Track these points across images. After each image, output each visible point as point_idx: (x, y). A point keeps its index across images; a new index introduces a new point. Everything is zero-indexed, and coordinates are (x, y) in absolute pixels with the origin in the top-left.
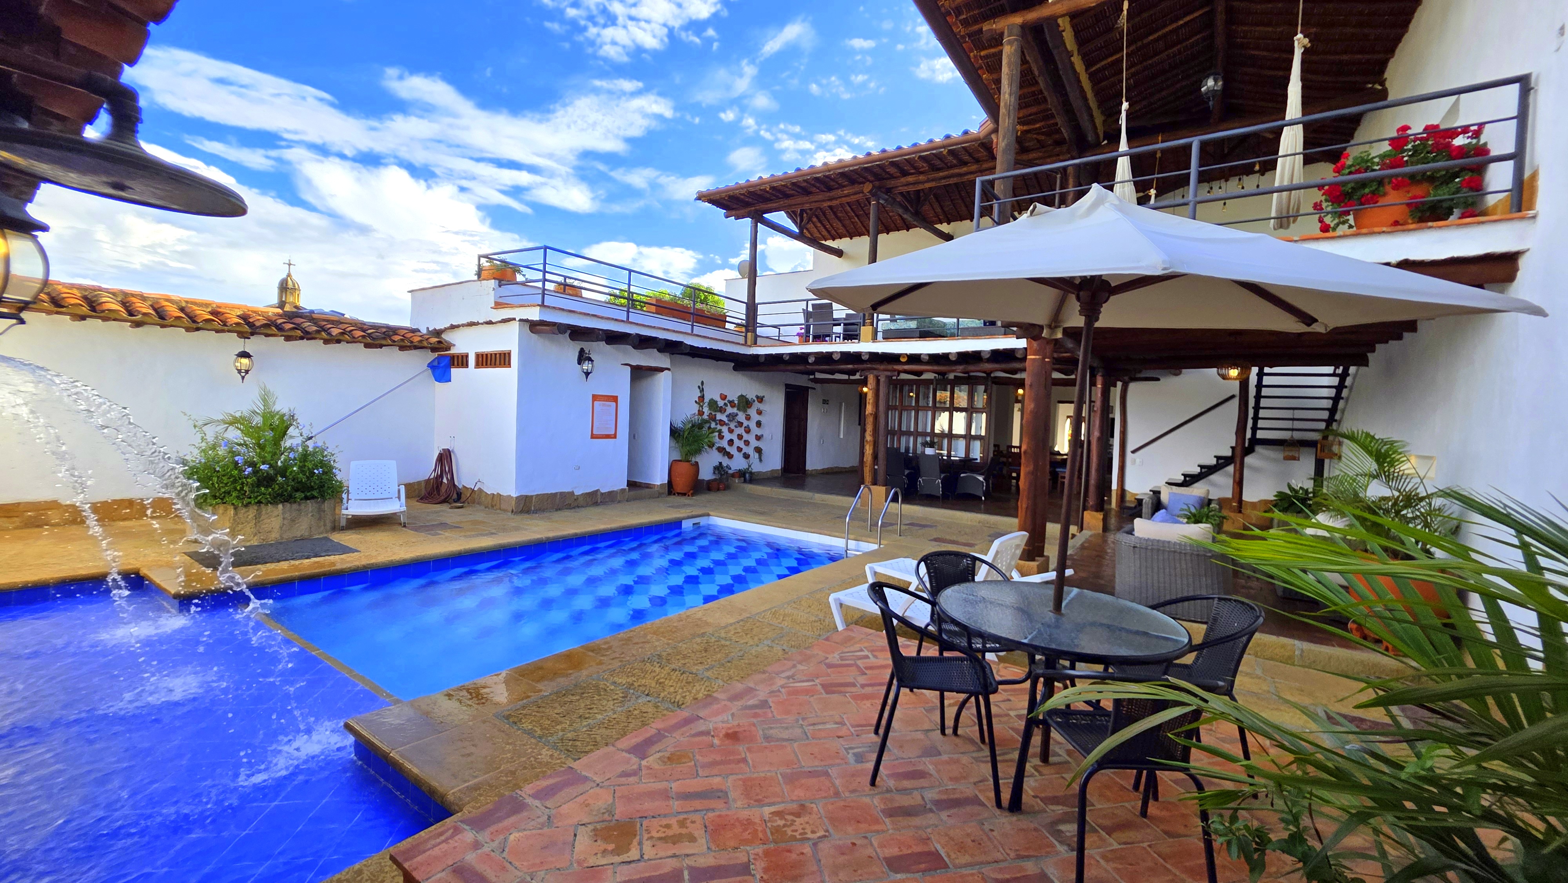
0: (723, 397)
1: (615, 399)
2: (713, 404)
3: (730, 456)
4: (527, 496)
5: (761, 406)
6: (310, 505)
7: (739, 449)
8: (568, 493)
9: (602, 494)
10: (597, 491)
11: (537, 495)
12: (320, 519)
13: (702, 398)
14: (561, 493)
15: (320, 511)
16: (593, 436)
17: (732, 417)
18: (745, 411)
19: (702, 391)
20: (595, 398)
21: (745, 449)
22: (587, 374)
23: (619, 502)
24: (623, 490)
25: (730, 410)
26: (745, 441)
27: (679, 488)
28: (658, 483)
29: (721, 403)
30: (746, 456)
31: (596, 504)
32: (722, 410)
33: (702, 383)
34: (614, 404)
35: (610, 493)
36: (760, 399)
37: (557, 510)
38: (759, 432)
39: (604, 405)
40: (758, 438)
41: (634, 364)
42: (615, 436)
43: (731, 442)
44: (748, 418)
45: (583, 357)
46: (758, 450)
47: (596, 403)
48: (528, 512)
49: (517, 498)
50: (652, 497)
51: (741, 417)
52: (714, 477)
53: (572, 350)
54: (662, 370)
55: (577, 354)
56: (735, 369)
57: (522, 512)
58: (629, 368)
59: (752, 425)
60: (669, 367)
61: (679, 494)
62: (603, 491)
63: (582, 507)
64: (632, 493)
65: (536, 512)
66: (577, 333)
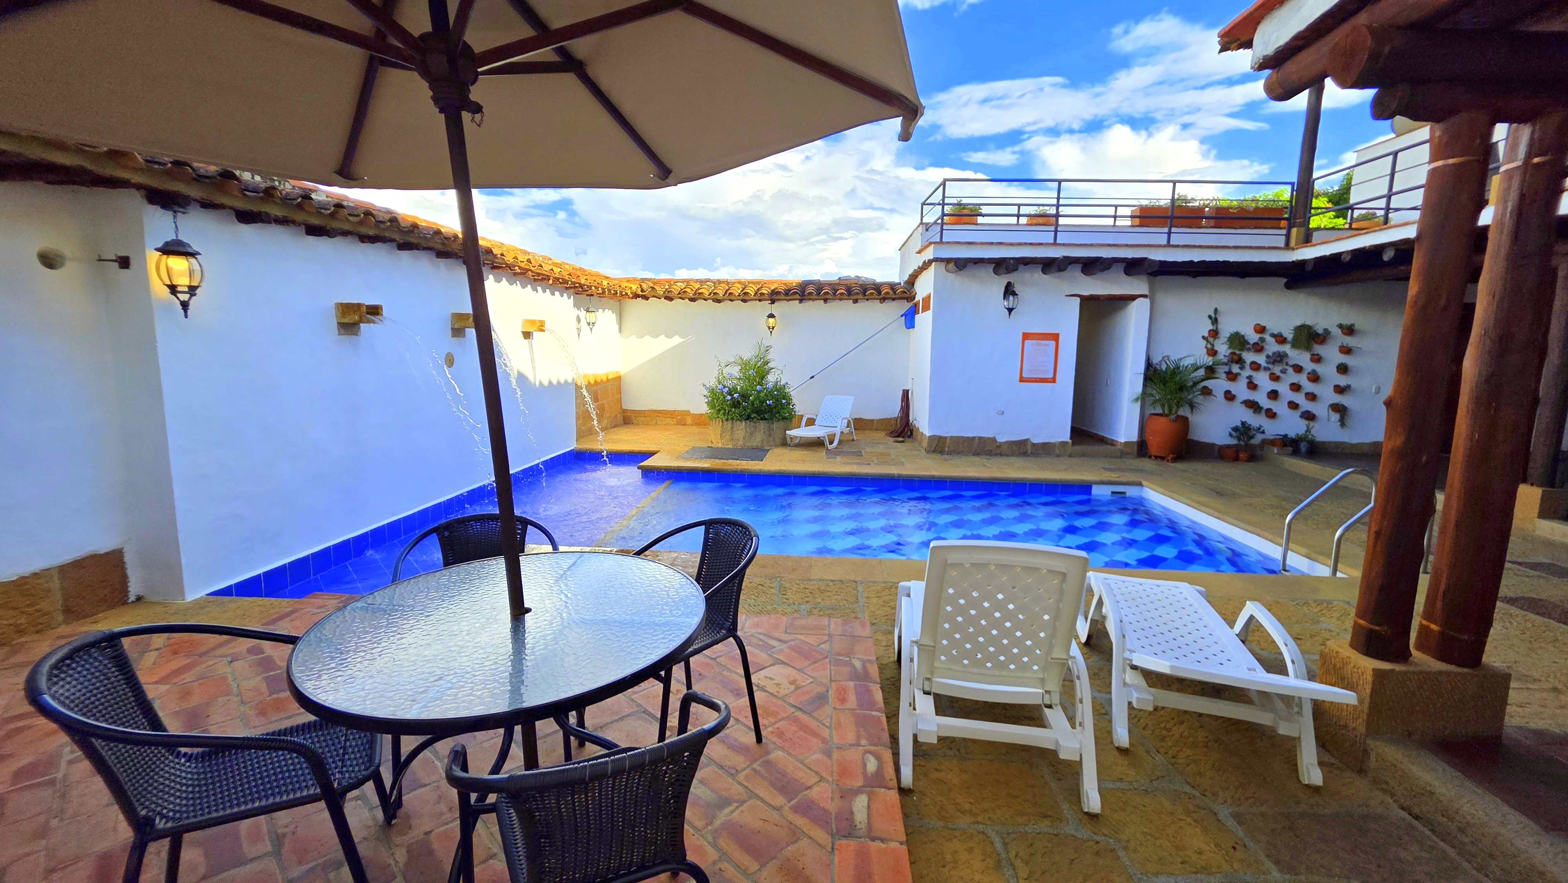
0: (1260, 329)
1: (1055, 337)
2: (1238, 340)
3: (1271, 414)
4: (940, 437)
5: (1349, 341)
6: (762, 425)
7: (1293, 406)
8: (989, 438)
9: (1034, 445)
10: (1027, 440)
11: (952, 437)
12: (770, 435)
13: (1214, 333)
14: (980, 438)
15: (769, 429)
16: (1022, 380)
17: (1279, 358)
18: (1308, 348)
19: (1215, 321)
20: (1026, 336)
21: (1306, 405)
22: (1010, 310)
23: (1058, 456)
24: (1064, 444)
25: (1272, 347)
26: (1307, 394)
27: (1153, 450)
28: (1122, 439)
29: (1253, 337)
30: (1309, 416)
31: (1025, 454)
32: (1258, 348)
33: (1216, 311)
34: (1054, 343)
35: (1045, 445)
36: (1349, 330)
37: (974, 455)
38: (1342, 381)
39: (1038, 344)
40: (1340, 390)
41: (1086, 293)
42: (1053, 380)
43: (1274, 395)
44: (1317, 359)
45: (1009, 291)
46: (1338, 408)
47: (1026, 342)
48: (942, 452)
49: (930, 437)
50: (1111, 456)
51: (1302, 358)
52: (1234, 442)
53: (998, 285)
54: (1133, 298)
55: (1003, 289)
56: (1288, 286)
57: (934, 451)
58: (1078, 300)
59: (1328, 371)
60: (1146, 292)
61: (1156, 457)
62: (1035, 441)
63: (1007, 456)
64: (1078, 448)
65: (950, 453)
66: (1001, 266)
